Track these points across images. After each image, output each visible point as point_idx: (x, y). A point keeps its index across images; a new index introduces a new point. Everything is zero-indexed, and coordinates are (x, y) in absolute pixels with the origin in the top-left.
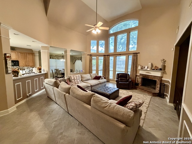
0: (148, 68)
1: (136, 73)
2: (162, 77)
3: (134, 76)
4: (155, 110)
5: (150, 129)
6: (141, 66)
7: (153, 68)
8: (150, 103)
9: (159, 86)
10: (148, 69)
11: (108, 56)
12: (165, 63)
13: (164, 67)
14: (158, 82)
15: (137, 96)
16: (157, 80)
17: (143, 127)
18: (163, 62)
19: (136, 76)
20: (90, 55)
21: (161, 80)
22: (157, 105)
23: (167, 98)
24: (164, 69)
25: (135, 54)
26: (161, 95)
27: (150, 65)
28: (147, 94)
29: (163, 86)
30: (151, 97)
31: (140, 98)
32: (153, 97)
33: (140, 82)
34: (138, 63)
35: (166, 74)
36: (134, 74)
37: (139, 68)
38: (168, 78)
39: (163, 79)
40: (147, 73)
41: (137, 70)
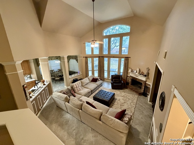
0: (136, 72)
1: (127, 74)
2: (146, 81)
3: (126, 77)
4: (140, 110)
5: (136, 126)
6: (131, 69)
7: (140, 73)
8: (137, 103)
9: (143, 87)
10: (137, 74)
11: (103, 58)
12: (149, 71)
13: (148, 74)
14: (143, 84)
15: (128, 97)
16: (143, 83)
17: (132, 126)
18: (148, 70)
19: (127, 76)
20: (86, 57)
21: (146, 83)
22: (141, 104)
23: (148, 96)
24: (148, 76)
25: (127, 59)
26: (145, 94)
27: (138, 70)
28: (135, 93)
29: (147, 88)
30: (137, 96)
31: (130, 98)
32: (139, 96)
33: (130, 82)
34: (129, 67)
35: (149, 79)
36: (125, 75)
37: (130, 71)
38: (150, 83)
39: (147, 82)
40: (136, 76)
41: (128, 72)
